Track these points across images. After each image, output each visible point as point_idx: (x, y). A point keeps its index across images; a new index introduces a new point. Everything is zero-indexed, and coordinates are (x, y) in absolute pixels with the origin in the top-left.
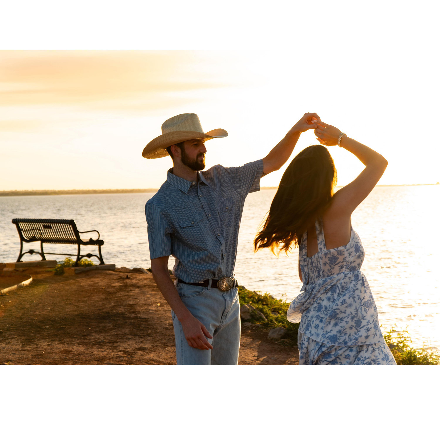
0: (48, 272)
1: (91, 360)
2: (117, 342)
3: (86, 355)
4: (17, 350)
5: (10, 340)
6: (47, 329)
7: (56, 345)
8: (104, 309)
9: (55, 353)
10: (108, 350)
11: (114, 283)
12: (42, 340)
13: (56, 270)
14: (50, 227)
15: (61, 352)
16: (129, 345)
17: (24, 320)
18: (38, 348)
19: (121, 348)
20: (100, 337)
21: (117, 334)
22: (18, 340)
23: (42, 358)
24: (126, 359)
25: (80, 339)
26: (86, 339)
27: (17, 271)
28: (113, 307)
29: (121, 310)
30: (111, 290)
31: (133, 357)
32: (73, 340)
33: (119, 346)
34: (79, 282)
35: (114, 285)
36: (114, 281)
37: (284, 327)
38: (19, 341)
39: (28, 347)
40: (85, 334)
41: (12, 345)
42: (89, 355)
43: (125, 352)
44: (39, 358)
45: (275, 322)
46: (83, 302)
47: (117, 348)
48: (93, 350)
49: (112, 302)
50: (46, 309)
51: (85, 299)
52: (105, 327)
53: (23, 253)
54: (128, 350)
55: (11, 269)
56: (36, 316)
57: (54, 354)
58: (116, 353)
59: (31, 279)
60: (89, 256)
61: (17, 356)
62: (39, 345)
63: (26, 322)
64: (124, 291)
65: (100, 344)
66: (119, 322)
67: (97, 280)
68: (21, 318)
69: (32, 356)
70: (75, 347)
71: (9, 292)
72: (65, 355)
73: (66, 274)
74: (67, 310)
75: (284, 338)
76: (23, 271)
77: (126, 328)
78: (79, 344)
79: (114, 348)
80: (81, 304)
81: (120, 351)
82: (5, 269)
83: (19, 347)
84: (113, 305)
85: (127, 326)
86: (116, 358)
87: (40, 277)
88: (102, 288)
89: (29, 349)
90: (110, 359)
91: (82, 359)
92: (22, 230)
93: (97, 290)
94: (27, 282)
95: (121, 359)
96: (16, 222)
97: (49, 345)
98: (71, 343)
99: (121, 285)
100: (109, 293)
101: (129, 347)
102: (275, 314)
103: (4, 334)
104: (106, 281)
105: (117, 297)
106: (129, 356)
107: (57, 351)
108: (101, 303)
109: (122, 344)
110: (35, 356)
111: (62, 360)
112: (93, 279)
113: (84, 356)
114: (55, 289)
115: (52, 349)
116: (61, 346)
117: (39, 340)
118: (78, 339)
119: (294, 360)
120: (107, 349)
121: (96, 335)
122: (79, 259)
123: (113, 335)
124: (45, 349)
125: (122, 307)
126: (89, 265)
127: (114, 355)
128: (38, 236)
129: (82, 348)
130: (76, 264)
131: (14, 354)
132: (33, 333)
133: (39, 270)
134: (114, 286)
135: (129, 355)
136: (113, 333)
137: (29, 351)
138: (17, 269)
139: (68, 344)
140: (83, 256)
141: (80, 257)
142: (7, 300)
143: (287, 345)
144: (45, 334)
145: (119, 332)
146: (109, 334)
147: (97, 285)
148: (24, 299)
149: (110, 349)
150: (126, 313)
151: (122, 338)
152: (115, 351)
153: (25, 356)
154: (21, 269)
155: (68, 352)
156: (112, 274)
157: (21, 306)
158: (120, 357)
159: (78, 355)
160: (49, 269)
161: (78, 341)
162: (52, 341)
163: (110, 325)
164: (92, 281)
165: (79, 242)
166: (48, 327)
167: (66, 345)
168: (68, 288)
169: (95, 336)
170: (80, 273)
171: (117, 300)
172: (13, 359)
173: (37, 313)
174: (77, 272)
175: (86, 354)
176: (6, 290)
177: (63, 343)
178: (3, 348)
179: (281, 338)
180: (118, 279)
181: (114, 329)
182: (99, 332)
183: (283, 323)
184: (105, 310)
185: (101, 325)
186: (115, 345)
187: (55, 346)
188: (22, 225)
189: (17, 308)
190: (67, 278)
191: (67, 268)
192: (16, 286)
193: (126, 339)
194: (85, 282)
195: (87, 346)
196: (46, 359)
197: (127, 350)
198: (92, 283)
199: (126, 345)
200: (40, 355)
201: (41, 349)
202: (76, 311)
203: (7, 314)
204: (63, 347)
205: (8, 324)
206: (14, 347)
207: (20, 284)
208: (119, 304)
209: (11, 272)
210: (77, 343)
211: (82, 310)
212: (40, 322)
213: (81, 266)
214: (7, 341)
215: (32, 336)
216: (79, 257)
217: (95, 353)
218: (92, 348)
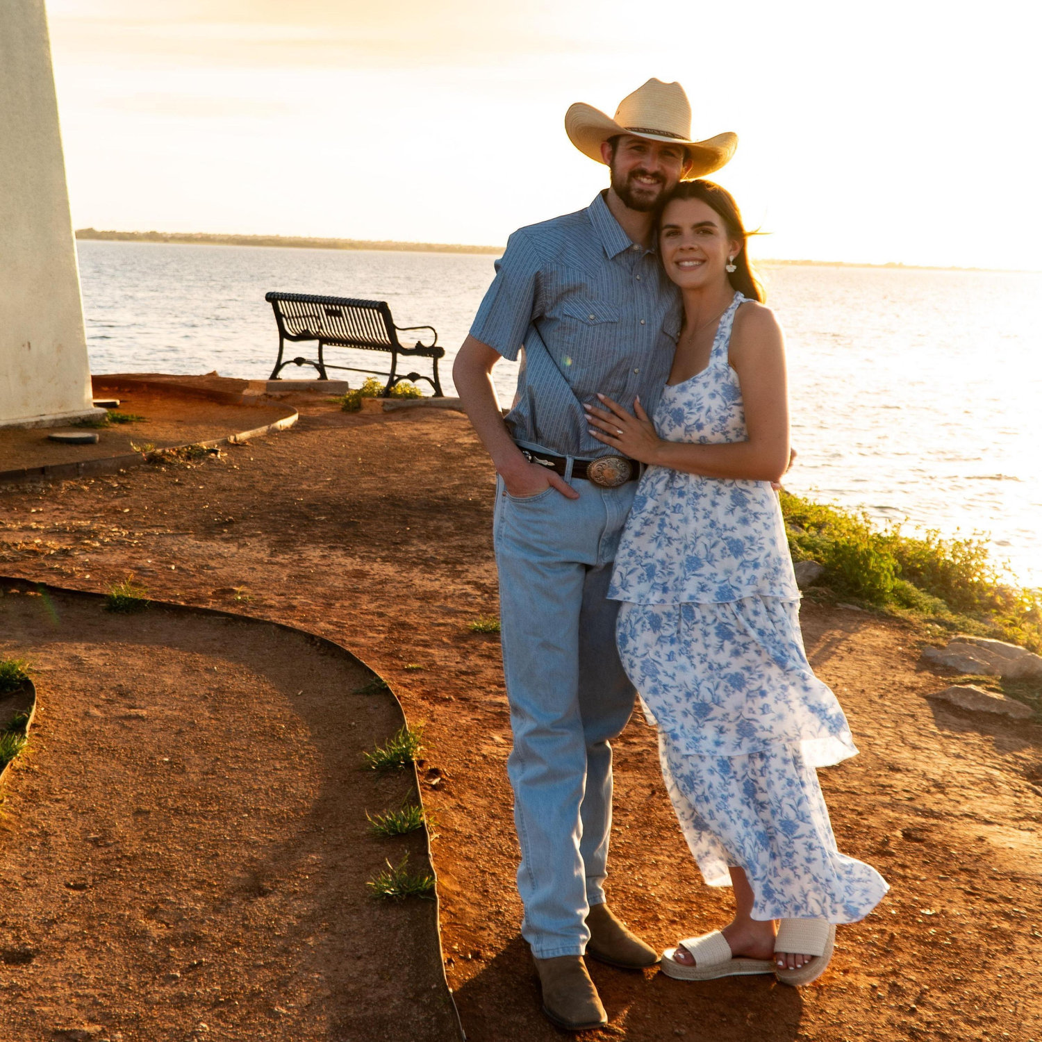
0: (330, 403)
1: (408, 597)
2: (462, 563)
3: (398, 585)
4: (260, 562)
5: (246, 539)
6: (322, 522)
7: (338, 557)
8: (438, 490)
9: (334, 574)
10: (443, 579)
11: (460, 436)
12: (311, 546)
13: (347, 401)
14: (338, 314)
15: (347, 573)
16: (487, 571)
17: (278, 500)
18: (301, 560)
19: (470, 577)
20: (429, 549)
21: (462, 546)
22: (262, 541)
23: (309, 583)
24: (479, 600)
25: (388, 549)
26: (400, 551)
27: (270, 396)
28: (457, 487)
29: (473, 495)
30: (454, 451)
31: (493, 598)
32: (374, 550)
33: (467, 571)
34: (390, 430)
35: (460, 441)
36: (460, 432)
37: (817, 559)
38: (265, 543)
39: (281, 557)
40: (398, 540)
41: (251, 550)
42: (404, 585)
43: (478, 586)
44: (302, 583)
45: (799, 549)
46: (396, 471)
47: (463, 575)
48: (412, 575)
49: (455, 476)
50: (322, 481)
51: (401, 466)
52: (438, 528)
53: (282, 362)
54: (485, 581)
55: (258, 393)
56: (302, 492)
57: (333, 577)
58: (460, 587)
59: (295, 418)
60: (414, 377)
61: (260, 574)
62: (304, 556)
63: (282, 504)
64: (481, 454)
65: (428, 564)
66: (468, 520)
67: (425, 428)
68: (272, 495)
69: (290, 576)
70: (375, 565)
71: (251, 440)
72: (355, 580)
73: (365, 411)
74: (364, 486)
75: (818, 585)
76: (282, 397)
77: (483, 534)
78: (385, 560)
79: (456, 574)
80: (393, 477)
81: (468, 583)
82: (246, 392)
83: (264, 555)
84: (457, 482)
85: (485, 531)
86: (460, 596)
87: (313, 412)
88: (435, 446)
89: (283, 561)
90: (446, 598)
91: (389, 592)
92: (284, 316)
93: (425, 448)
94: (287, 422)
95: (470, 599)
96: (272, 298)
97: (324, 557)
98: (369, 557)
99: (475, 441)
100: (449, 457)
101: (486, 575)
102: (797, 530)
103: (235, 526)
104: (445, 430)
105: (465, 467)
106: (486, 595)
107: (340, 570)
108: (432, 477)
109: (473, 568)
110: (296, 577)
111: (349, 590)
112: (418, 426)
113: (394, 587)
114: (342, 441)
115: (329, 565)
116: (348, 561)
117: (304, 544)
118: (383, 550)
119: (838, 637)
120: (442, 575)
121: (420, 544)
122: (392, 383)
123: (454, 547)
124: (317, 565)
125: (476, 489)
126: (412, 396)
127: (455, 590)
128: (313, 330)
129: (390, 570)
130: (387, 393)
131: (254, 569)
132: (293, 529)
133: (311, 398)
134: (461, 444)
135: (487, 592)
136: (455, 543)
137: (283, 565)
138: (270, 393)
139: (362, 558)
140: (400, 378)
141: (395, 378)
142: (247, 455)
143: (823, 601)
144: (317, 531)
145: (468, 543)
146: (446, 544)
147: (426, 437)
148: (279, 455)
149: (448, 576)
150: (484, 503)
151: (472, 555)
152: (458, 581)
153: (274, 576)
154: (277, 394)
155: (361, 575)
156: (457, 418)
157: (273, 470)
158: (467, 595)
159: (381, 582)
160: (333, 398)
161: (383, 554)
162: (332, 548)
163: (449, 526)
164: (417, 430)
165: (394, 348)
166: (323, 518)
167: (358, 560)
168: (367, 439)
169: (418, 547)
170: (393, 411)
171: (465, 472)
172: (250, 579)
173: (304, 487)
174: (387, 408)
175: (399, 582)
176: (244, 435)
177: (352, 556)
178: (233, 556)
179: (811, 584)
180: (469, 429)
181: (457, 535)
182: (427, 538)
183: (816, 552)
184: (441, 493)
185: (432, 524)
186: (459, 568)
187: (337, 561)
188: (282, 305)
189: (265, 474)
190: (367, 420)
191: (368, 399)
192: (265, 428)
193: (482, 557)
194: (403, 430)
195: (400, 566)
196: (317, 585)
197: (482, 582)
198: (416, 432)
199: (482, 571)
200: (304, 577)
201: (308, 564)
202: (381, 489)
203: (245, 485)
204: (352, 564)
205: (245, 505)
206: (255, 554)
207: (272, 425)
208: (470, 482)
209: (258, 398)
210: (381, 557)
211: (394, 488)
212: (309, 506)
213: (396, 396)
214: (241, 541)
215: (291, 535)
216: (393, 379)
217: (417, 582)
218: (409, 570)
